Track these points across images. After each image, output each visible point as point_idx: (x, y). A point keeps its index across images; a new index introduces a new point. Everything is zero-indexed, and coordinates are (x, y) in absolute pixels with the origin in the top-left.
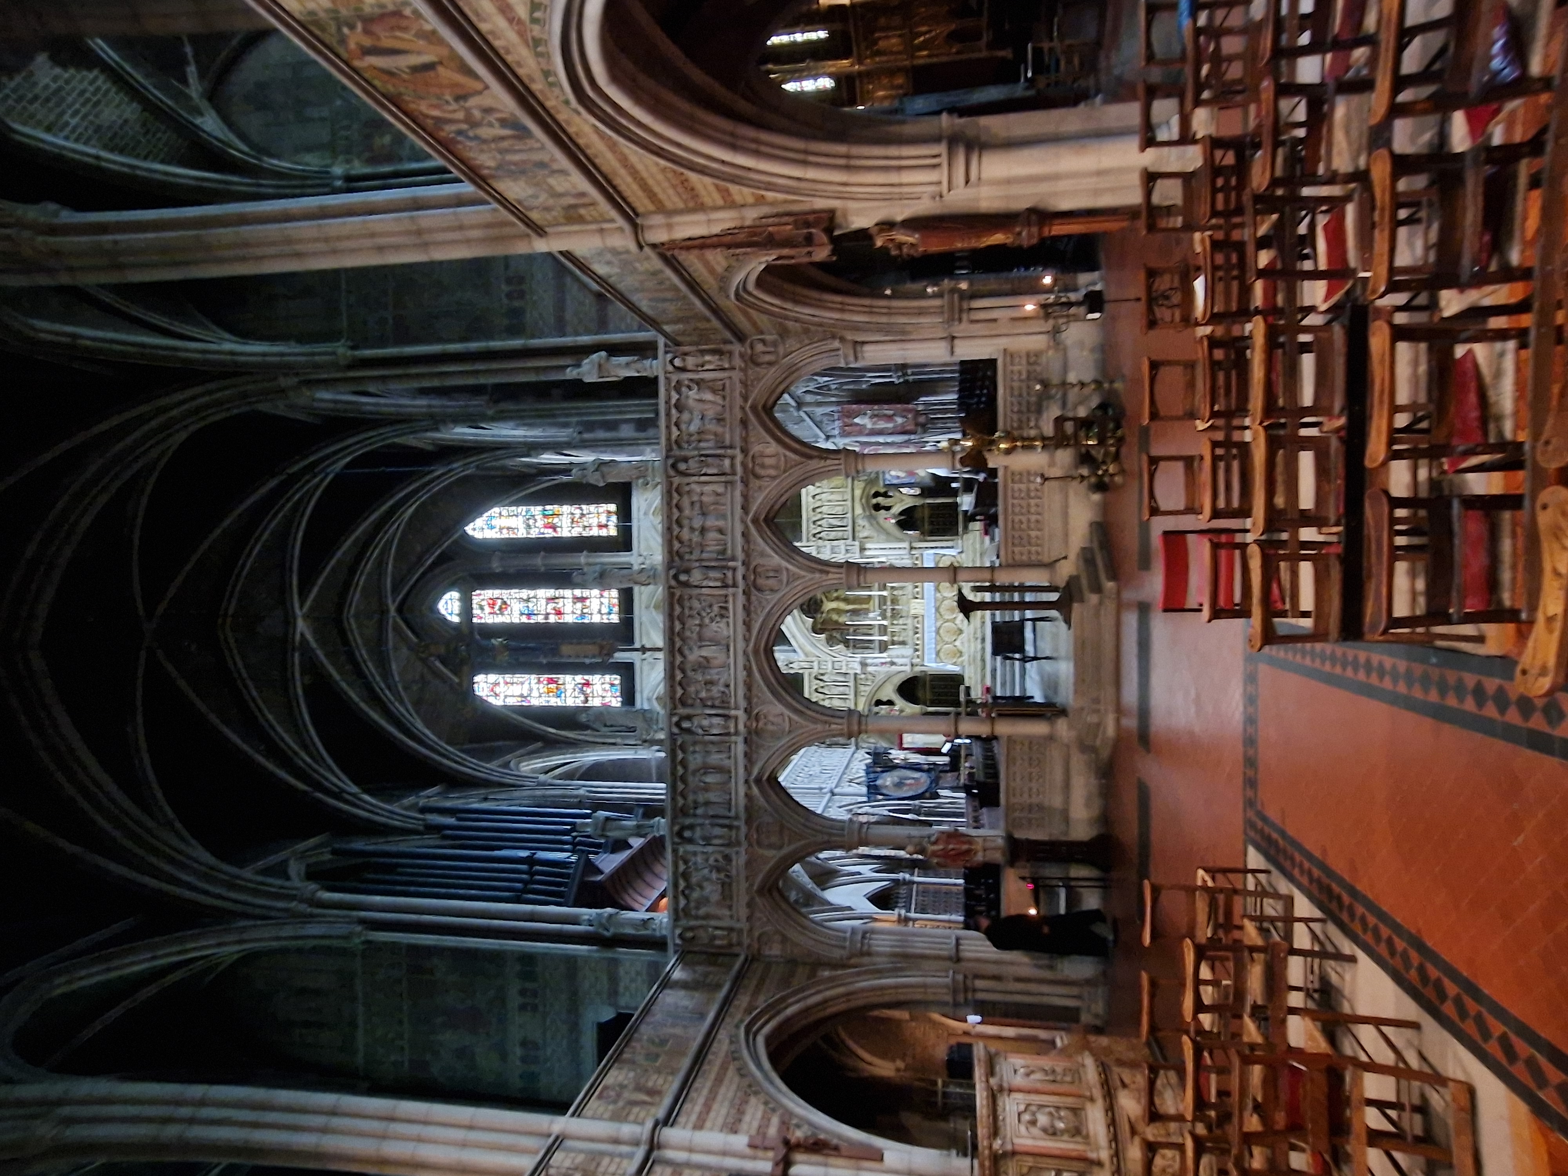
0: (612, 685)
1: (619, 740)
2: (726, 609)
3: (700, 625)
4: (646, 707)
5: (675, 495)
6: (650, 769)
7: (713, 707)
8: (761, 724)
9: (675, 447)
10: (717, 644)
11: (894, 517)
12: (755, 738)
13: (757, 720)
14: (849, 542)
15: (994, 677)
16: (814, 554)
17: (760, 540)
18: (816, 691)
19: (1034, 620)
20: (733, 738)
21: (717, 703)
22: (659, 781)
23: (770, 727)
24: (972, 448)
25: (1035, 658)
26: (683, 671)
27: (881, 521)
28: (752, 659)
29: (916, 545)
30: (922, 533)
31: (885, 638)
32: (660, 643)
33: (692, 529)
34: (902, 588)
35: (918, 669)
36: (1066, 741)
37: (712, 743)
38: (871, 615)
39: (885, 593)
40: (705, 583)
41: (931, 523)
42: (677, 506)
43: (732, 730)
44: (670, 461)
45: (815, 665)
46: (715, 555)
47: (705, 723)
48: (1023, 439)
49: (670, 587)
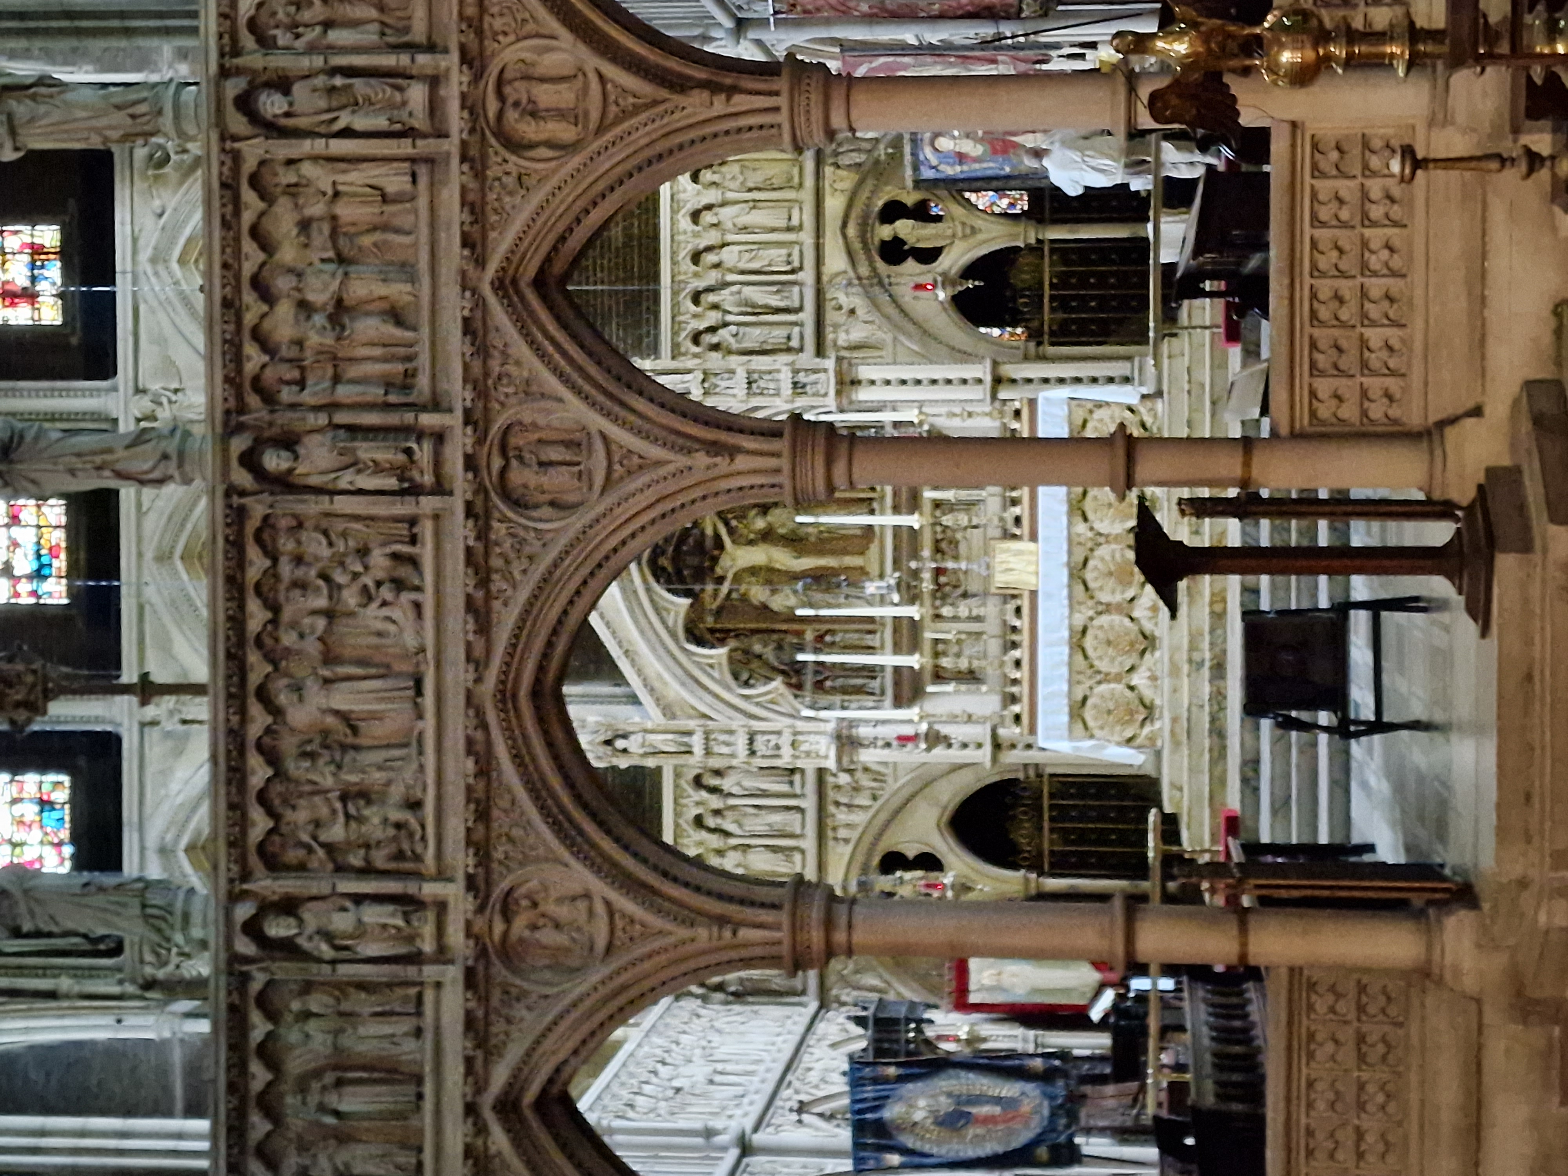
0: (45, 804)
1: (65, 983)
2: (413, 562)
3: (330, 614)
4: (154, 872)
5: (248, 196)
6: (163, 1072)
7: (367, 871)
8: (520, 924)
9: (248, 41)
10: (386, 672)
11: (947, 280)
12: (499, 971)
13: (507, 915)
14: (807, 358)
15: (1250, 784)
16: (696, 394)
17: (521, 349)
18: (699, 821)
19: (1376, 607)
20: (430, 972)
21: (380, 858)
22: (193, 1111)
23: (548, 936)
24: (1190, 64)
25: (1378, 726)
26: (272, 758)
27: (905, 293)
28: (492, 717)
29: (1010, 370)
30: (1035, 335)
31: (913, 661)
32: (200, 673)
33: (304, 307)
34: (969, 505)
35: (1013, 757)
36: (1469, 984)
37: (362, 986)
38: (871, 588)
39: (914, 521)
40: (345, 481)
41: (1061, 303)
42: (255, 232)
43: (428, 946)
44: (233, 87)
45: (697, 742)
46: (376, 393)
47: (342, 922)
48: (1352, 36)
49: (231, 491)
